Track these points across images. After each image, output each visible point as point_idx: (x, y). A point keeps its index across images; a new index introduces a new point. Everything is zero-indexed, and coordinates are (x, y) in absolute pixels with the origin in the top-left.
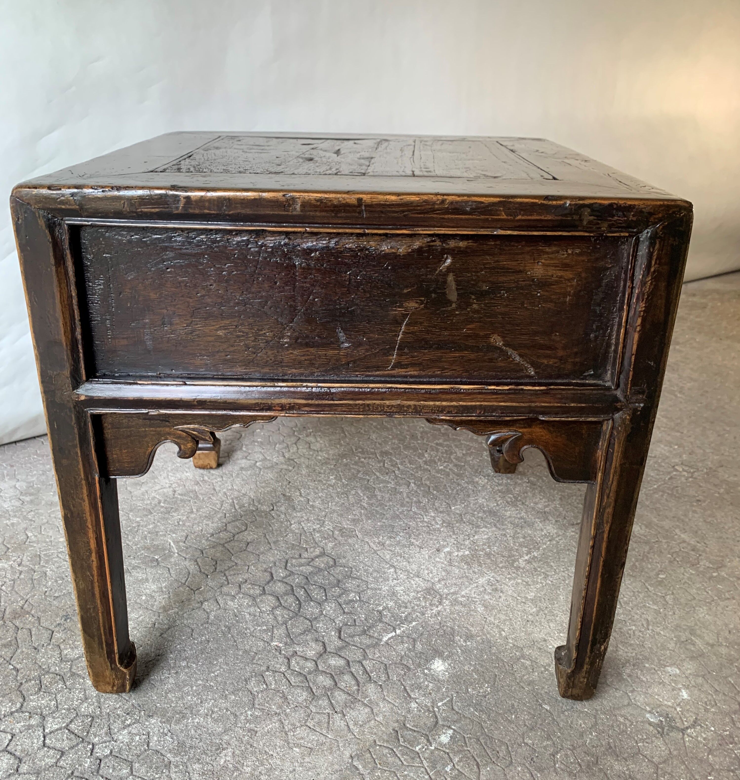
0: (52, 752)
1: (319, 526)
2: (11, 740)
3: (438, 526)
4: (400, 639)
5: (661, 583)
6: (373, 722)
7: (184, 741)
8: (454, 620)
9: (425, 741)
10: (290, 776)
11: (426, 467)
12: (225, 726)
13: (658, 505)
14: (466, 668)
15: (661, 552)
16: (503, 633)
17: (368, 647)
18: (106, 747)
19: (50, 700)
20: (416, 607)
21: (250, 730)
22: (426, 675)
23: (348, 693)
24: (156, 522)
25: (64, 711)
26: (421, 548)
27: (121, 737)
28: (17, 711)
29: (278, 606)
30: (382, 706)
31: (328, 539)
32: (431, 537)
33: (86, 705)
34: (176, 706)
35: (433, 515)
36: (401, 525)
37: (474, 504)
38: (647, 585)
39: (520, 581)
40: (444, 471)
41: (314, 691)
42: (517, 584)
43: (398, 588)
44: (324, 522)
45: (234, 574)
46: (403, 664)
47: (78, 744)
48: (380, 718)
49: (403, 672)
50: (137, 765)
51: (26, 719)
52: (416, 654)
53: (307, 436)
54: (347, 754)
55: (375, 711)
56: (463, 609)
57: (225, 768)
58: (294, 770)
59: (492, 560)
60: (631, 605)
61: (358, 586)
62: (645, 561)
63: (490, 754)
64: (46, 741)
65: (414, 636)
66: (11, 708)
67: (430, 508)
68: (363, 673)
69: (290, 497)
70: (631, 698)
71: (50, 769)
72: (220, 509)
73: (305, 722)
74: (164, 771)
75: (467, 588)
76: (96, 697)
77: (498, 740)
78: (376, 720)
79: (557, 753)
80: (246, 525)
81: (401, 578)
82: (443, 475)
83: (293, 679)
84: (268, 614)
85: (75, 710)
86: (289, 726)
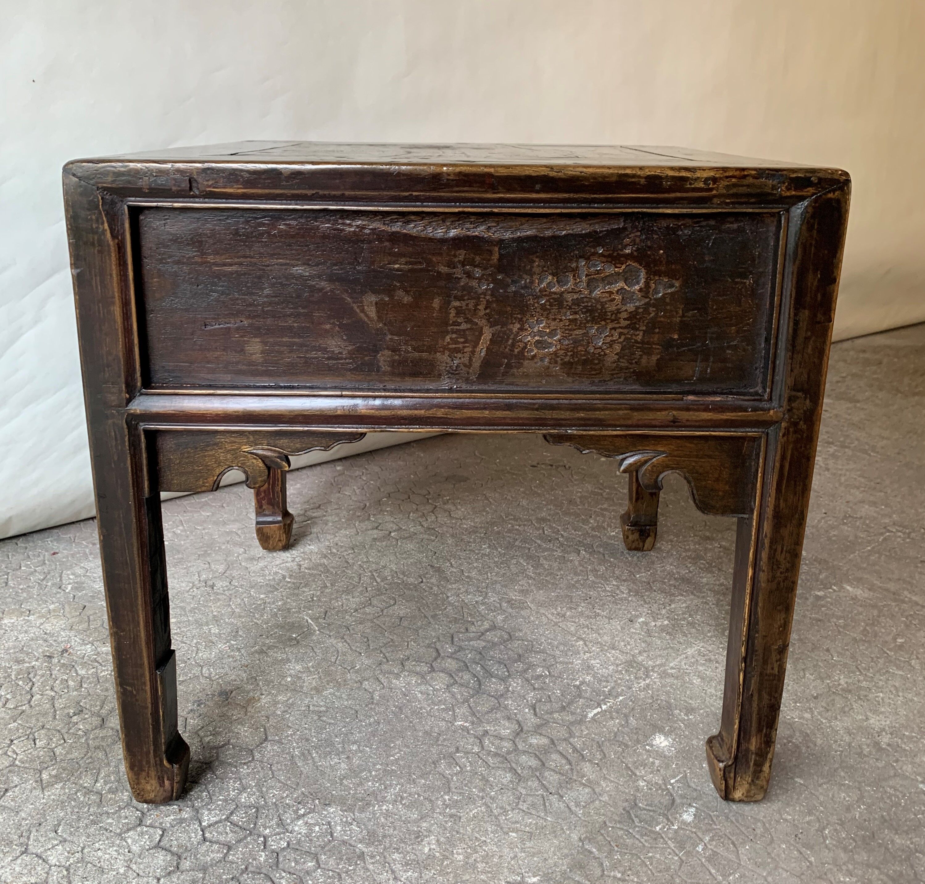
0: (216, 847)
2: (162, 836)
3: (625, 595)
4: (608, 714)
5: (901, 647)
6: (597, 802)
7: (374, 830)
8: (668, 693)
9: (665, 820)
10: (512, 862)
11: (594, 533)
12: (420, 812)
13: (877, 567)
15: (893, 615)
17: (572, 723)
20: (619, 681)
21: (451, 816)
22: (648, 751)
23: (560, 773)
24: (285, 598)
25: (220, 803)
26: (610, 618)
27: (296, 828)
29: (454, 684)
30: (604, 786)
31: (495, 611)
33: (245, 795)
34: (356, 793)
35: (615, 583)
36: (579, 595)
37: (661, 571)
38: (885, 650)
41: (520, 772)
43: (592, 662)
44: (486, 594)
45: (392, 651)
46: (618, 741)
47: (245, 838)
48: (605, 798)
49: (621, 750)
50: (323, 857)
51: (175, 812)
52: (631, 730)
53: (445, 504)
54: (575, 837)
55: (597, 790)
56: (675, 682)
57: (431, 856)
58: (516, 856)
59: (697, 629)
60: (871, 670)
61: (544, 660)
62: (875, 626)
63: (745, 832)
64: (206, 835)
65: (624, 711)
67: (610, 577)
68: (573, 751)
69: (439, 567)
70: (897, 768)
71: (218, 865)
72: (359, 583)
73: (517, 805)
74: (358, 862)
75: (674, 659)
76: (255, 786)
77: (751, 817)
78: (600, 801)
79: (824, 829)
80: (394, 599)
81: (594, 651)
82: (617, 541)
83: (490, 760)
84: (444, 693)
85: (234, 801)
86: (498, 810)
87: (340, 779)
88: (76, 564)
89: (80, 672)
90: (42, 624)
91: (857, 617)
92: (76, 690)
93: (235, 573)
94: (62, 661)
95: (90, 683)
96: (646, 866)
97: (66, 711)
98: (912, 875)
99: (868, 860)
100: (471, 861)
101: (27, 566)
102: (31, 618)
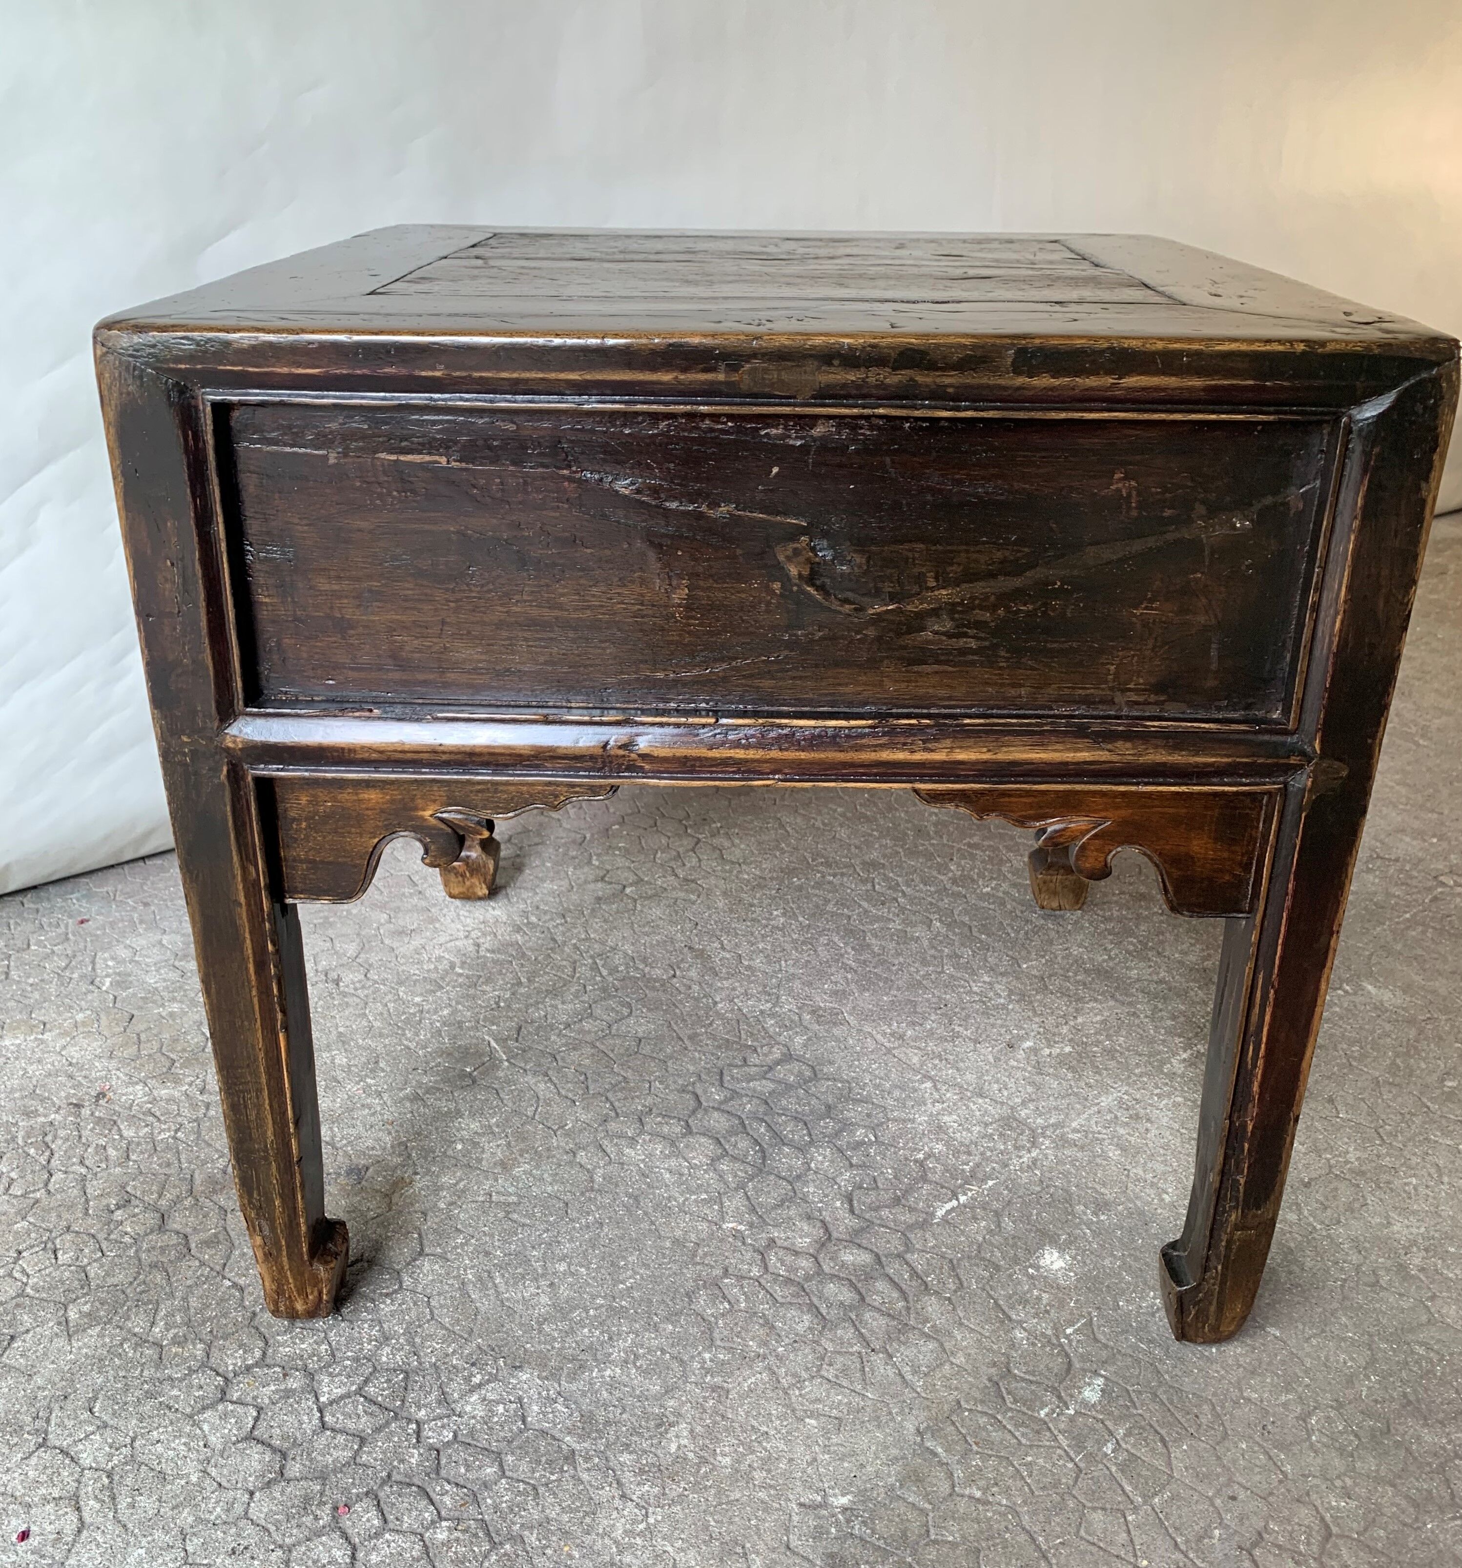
0: (341, 1439)
1: (769, 1005)
2: (257, 1419)
3: (1002, 1001)
4: (969, 1211)
6: (947, 1367)
7: (591, 1412)
8: (1066, 1175)
9: (1054, 1400)
10: (810, 1470)
11: (955, 889)
12: (665, 1381)
13: (1420, 951)
14: (1107, 1262)
15: (1441, 1038)
16: (1165, 1196)
17: (911, 1227)
18: (443, 1427)
19: (316, 1342)
20: (989, 1154)
21: (714, 1388)
22: (1032, 1277)
23: (889, 1315)
24: (454, 1003)
25: (349, 1363)
26: (976, 1042)
27: (468, 1408)
28: (257, 1364)
29: (722, 1156)
30: (959, 1337)
31: (792, 1028)
32: (992, 1020)
33: (387, 1350)
34: (563, 1348)
35: (987, 979)
36: (928, 1000)
37: (1063, 958)
38: (1425, 1100)
39: (1180, 1099)
40: (993, 895)
41: (824, 1312)
42: (1176, 1105)
43: (946, 1118)
44: (778, 998)
45: (625, 1099)
46: (983, 1259)
47: (388, 1424)
48: (960, 1359)
49: (987, 1274)
50: (510, 1458)
51: (277, 1379)
52: (1006, 1239)
53: (713, 836)
54: (910, 1427)
55: (947, 1345)
56: (1079, 1155)
57: (680, 1459)
58: (815, 1459)
59: (1118, 1062)
60: (1400, 1138)
61: (869, 1115)
62: (1411, 1057)
63: (1183, 1420)
64: (327, 1419)
65: (996, 1205)
66: (245, 1359)
67: (979, 968)
68: (911, 1276)
69: (703, 950)
70: (1433, 1310)
71: (344, 1469)
72: (573, 977)
73: (819, 1371)
74: (565, 1468)
75: (1079, 1114)
76: (404, 1334)
77: (1194, 1394)
78: (952, 1363)
79: (1310, 1414)
80: (629, 1006)
81: (948, 1099)
82: (993, 903)
83: (779, 1292)
84: (706, 1171)
85: (369, 1360)
86: (789, 1378)
87: (538, 1322)
88: (118, 941)
89: (125, 1133)
90: (64, 1047)
91: (1382, 1042)
92: (120, 1165)
93: (374, 958)
94: (97, 1114)
95: (142, 1152)
96: (1023, 1478)
97: (104, 1202)
98: (1448, 1498)
99: (1377, 1471)
100: (744, 1467)
101: (39, 943)
102: (47, 1036)
